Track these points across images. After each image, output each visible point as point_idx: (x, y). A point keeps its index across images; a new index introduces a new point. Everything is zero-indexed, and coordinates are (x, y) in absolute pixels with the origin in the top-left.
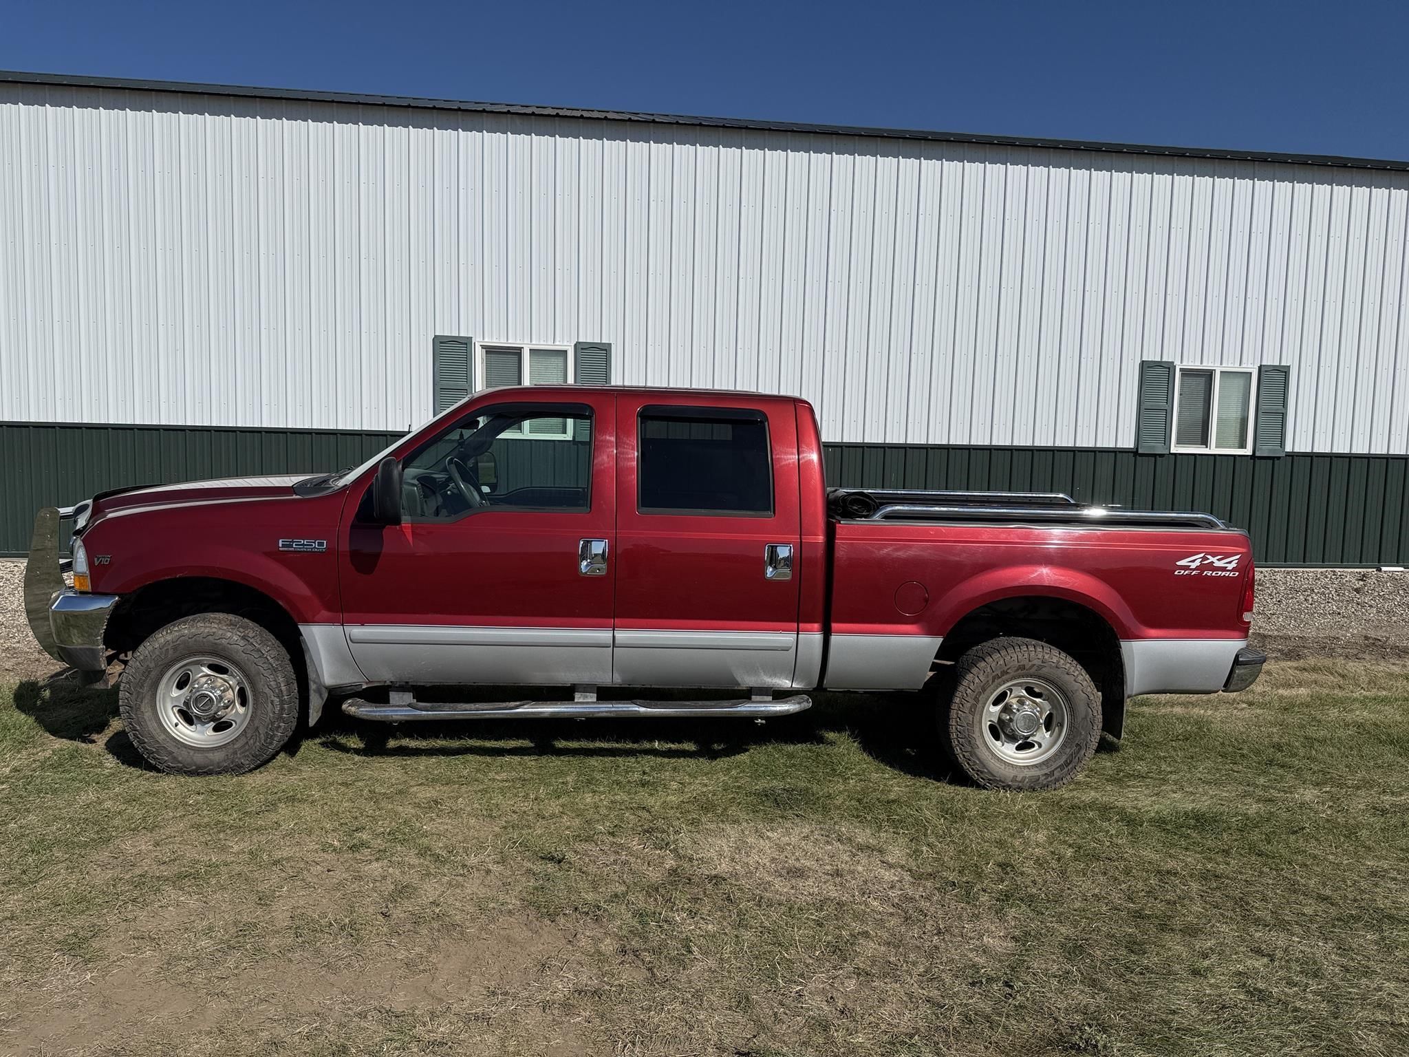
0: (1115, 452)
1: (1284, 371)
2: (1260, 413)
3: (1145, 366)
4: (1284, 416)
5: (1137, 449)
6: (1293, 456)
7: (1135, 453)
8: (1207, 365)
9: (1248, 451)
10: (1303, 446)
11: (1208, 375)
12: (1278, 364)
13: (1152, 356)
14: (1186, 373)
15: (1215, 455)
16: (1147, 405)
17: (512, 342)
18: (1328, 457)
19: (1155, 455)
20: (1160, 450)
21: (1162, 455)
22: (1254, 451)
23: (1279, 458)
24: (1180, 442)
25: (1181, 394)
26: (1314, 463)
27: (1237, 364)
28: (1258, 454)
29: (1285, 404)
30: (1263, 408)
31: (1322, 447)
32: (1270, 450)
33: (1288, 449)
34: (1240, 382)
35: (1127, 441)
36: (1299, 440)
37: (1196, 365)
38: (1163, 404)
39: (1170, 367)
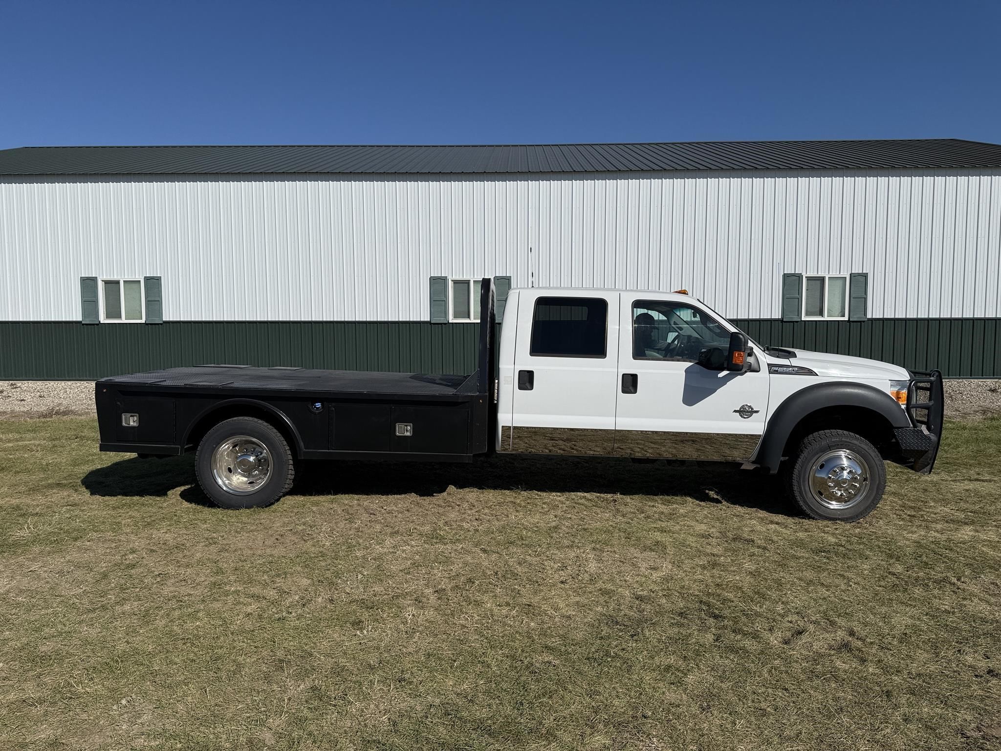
0: (771, 321)
1: (865, 276)
2: (852, 298)
3: (786, 276)
4: (865, 299)
5: (783, 319)
6: (872, 320)
7: (781, 321)
8: (820, 274)
9: (846, 318)
10: (878, 315)
11: (822, 279)
12: (861, 272)
13: (789, 270)
14: (809, 279)
15: (827, 321)
16: (788, 296)
17: (465, 278)
18: (893, 320)
19: (793, 322)
20: (796, 319)
21: (797, 322)
22: (849, 318)
23: (864, 321)
24: (807, 314)
25: (807, 290)
26: (885, 323)
27: (838, 273)
28: (851, 320)
29: (866, 293)
30: (853, 295)
31: (889, 315)
32: (858, 318)
33: (869, 316)
34: (840, 282)
35: (777, 315)
36: (875, 311)
37: (814, 274)
38: (797, 295)
39: (800, 276)
